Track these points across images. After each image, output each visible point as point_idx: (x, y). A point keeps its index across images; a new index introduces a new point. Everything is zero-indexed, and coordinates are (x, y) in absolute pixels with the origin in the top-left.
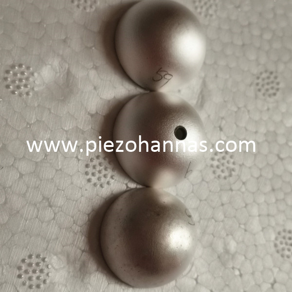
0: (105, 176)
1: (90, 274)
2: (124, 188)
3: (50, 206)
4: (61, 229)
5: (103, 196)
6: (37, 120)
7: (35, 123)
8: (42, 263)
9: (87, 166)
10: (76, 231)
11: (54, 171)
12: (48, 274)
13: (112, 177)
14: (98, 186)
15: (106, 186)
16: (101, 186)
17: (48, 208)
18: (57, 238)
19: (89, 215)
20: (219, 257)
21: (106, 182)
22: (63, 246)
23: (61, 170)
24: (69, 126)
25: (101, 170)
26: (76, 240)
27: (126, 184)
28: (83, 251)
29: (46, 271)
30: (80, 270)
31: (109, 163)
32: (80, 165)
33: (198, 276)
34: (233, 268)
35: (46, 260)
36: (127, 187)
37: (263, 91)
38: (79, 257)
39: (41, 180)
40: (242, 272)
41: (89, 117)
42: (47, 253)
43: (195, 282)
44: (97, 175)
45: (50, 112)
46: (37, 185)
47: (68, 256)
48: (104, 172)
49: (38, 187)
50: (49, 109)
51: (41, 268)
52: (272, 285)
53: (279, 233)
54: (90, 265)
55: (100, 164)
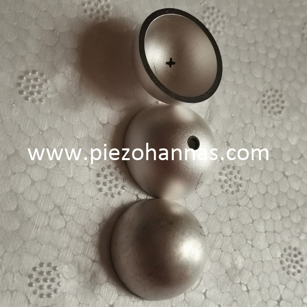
0: (116, 186)
1: (101, 285)
2: (135, 199)
3: (62, 214)
4: (72, 238)
5: (114, 206)
6: (50, 128)
7: (47, 130)
8: (53, 271)
9: (98, 175)
10: (87, 241)
11: (66, 179)
12: (58, 284)
13: (123, 187)
14: (109, 195)
15: (116, 196)
16: (112, 196)
17: (59, 216)
18: (68, 247)
19: (100, 225)
20: (227, 272)
21: (117, 192)
22: (74, 256)
23: (72, 178)
24: (81, 134)
25: (112, 180)
26: (87, 250)
27: (137, 195)
28: (94, 261)
29: (57, 280)
30: (91, 280)
31: (120, 173)
32: (91, 174)
33: (206, 290)
34: (241, 283)
35: (57, 268)
36: (138, 198)
37: (268, 109)
38: (89, 267)
39: (53, 188)
40: (249, 288)
41: (101, 126)
42: (58, 262)
43: (203, 297)
44: (108, 185)
45: (63, 120)
46: (49, 193)
47: (79, 266)
48: (115, 182)
49: (49, 195)
50: (62, 117)
51: (52, 276)
52: (279, 302)
53: (285, 250)
54: (100, 276)
55: (111, 174)
